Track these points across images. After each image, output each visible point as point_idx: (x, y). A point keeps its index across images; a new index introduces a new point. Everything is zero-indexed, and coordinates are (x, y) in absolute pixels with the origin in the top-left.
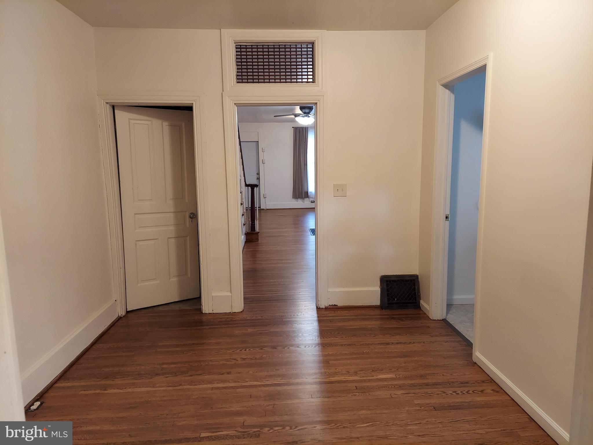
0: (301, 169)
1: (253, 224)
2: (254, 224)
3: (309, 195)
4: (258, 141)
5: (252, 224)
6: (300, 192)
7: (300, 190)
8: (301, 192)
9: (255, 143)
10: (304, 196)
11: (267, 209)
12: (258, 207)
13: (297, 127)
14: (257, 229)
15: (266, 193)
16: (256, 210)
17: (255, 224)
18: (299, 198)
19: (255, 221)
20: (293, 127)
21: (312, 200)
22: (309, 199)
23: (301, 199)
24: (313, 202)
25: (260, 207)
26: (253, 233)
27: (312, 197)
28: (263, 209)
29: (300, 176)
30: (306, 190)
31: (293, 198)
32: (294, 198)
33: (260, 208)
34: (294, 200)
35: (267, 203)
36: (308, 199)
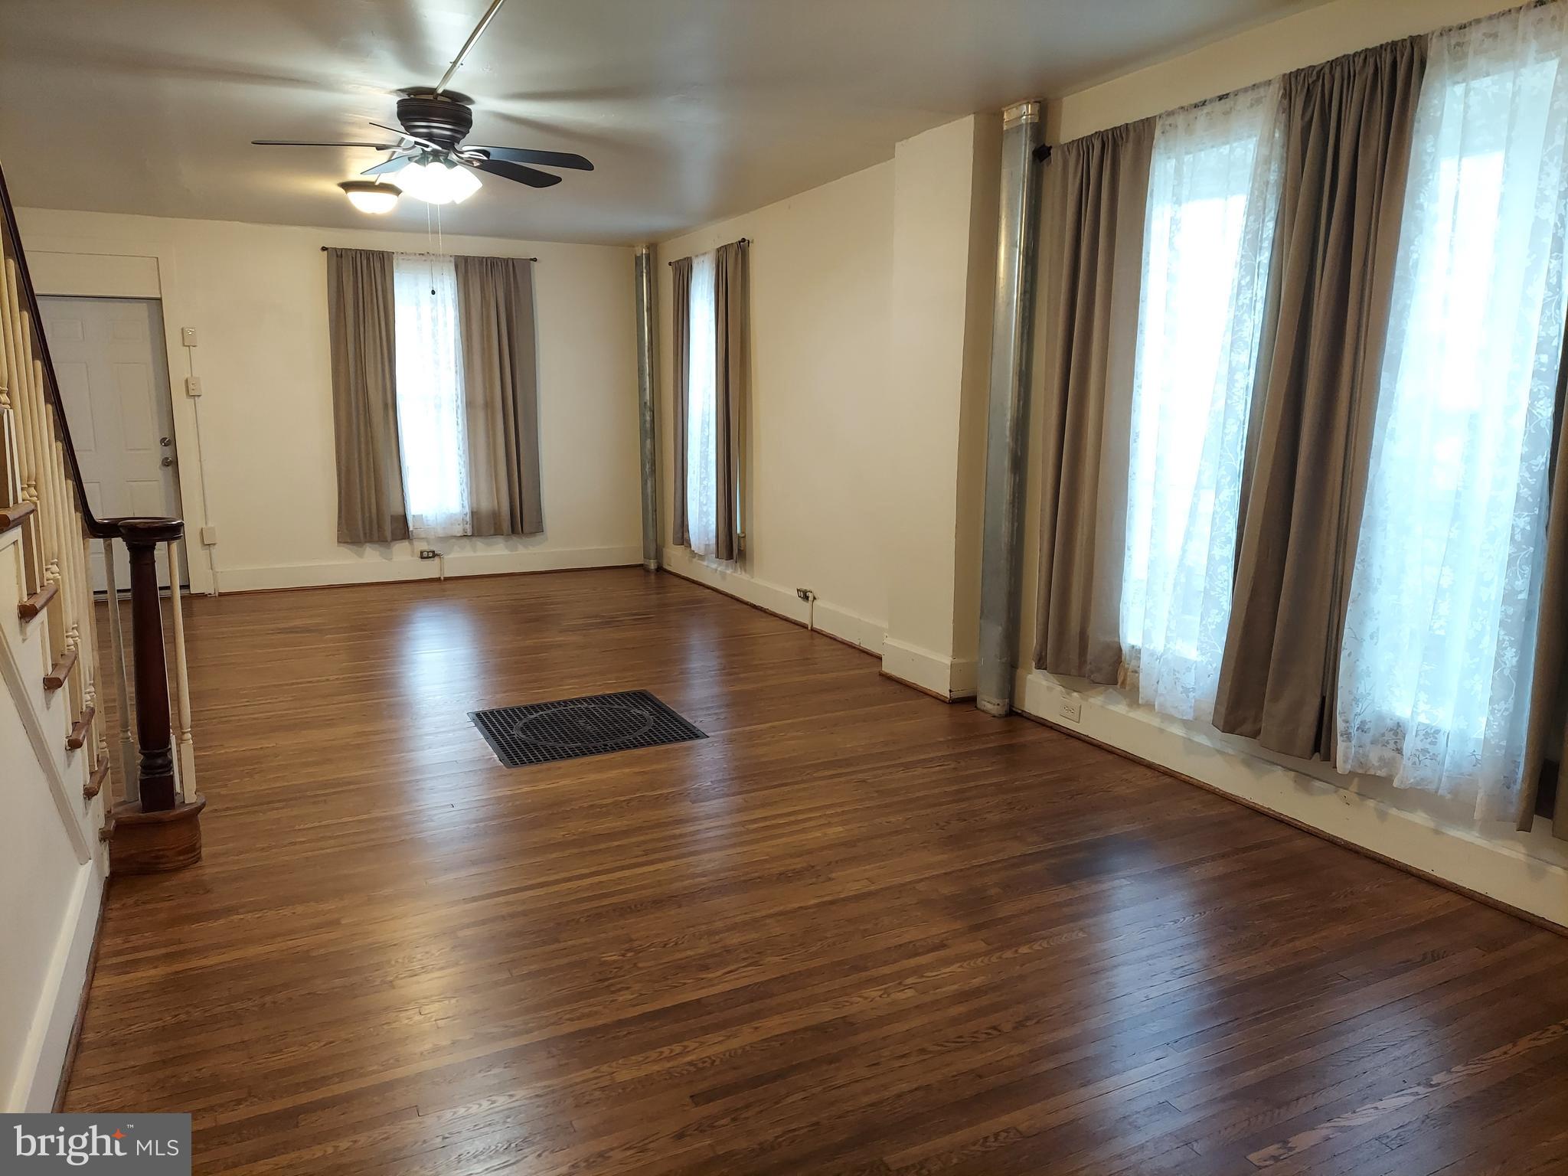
0: (369, 422)
1: (160, 761)
2: (161, 766)
3: (411, 529)
4: (159, 296)
5: (146, 768)
6: (370, 517)
7: (370, 509)
8: (378, 516)
9: (144, 306)
10: (388, 534)
11: (221, 595)
12: (182, 587)
13: (342, 249)
14: (187, 786)
15: (210, 525)
16: (169, 600)
17: (171, 762)
18: (366, 542)
19: (168, 741)
20: (324, 249)
21: (425, 547)
22: (411, 544)
23: (376, 546)
24: (428, 557)
25: (188, 587)
26: (159, 824)
27: (423, 536)
28: (202, 596)
29: (368, 454)
30: (396, 510)
31: (339, 542)
32: (345, 543)
33: (186, 592)
34: (345, 550)
35: (218, 568)
36: (405, 544)
